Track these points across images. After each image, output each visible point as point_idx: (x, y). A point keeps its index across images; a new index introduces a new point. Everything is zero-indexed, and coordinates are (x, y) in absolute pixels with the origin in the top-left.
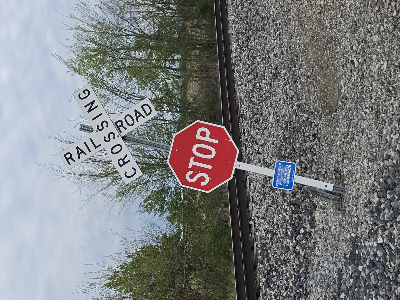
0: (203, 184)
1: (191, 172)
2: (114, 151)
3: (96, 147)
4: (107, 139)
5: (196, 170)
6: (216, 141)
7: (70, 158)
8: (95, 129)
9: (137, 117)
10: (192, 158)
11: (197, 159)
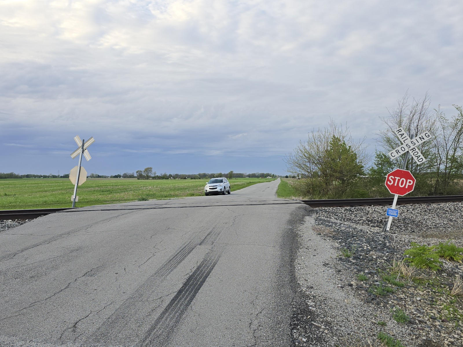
0: (388, 182)
1: (393, 178)
2: (402, 148)
3: (404, 141)
4: (407, 145)
5: (394, 180)
6: (407, 187)
7: (399, 131)
8: (412, 140)
9: (417, 156)
10: (399, 178)
11: (399, 180)
